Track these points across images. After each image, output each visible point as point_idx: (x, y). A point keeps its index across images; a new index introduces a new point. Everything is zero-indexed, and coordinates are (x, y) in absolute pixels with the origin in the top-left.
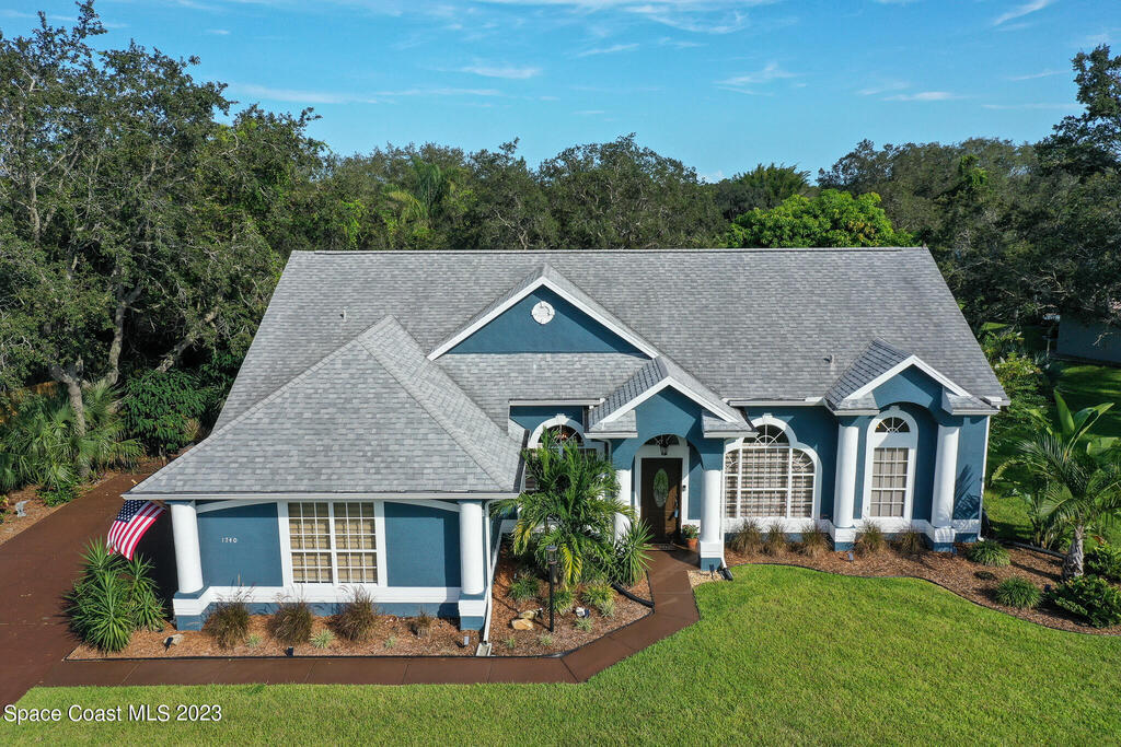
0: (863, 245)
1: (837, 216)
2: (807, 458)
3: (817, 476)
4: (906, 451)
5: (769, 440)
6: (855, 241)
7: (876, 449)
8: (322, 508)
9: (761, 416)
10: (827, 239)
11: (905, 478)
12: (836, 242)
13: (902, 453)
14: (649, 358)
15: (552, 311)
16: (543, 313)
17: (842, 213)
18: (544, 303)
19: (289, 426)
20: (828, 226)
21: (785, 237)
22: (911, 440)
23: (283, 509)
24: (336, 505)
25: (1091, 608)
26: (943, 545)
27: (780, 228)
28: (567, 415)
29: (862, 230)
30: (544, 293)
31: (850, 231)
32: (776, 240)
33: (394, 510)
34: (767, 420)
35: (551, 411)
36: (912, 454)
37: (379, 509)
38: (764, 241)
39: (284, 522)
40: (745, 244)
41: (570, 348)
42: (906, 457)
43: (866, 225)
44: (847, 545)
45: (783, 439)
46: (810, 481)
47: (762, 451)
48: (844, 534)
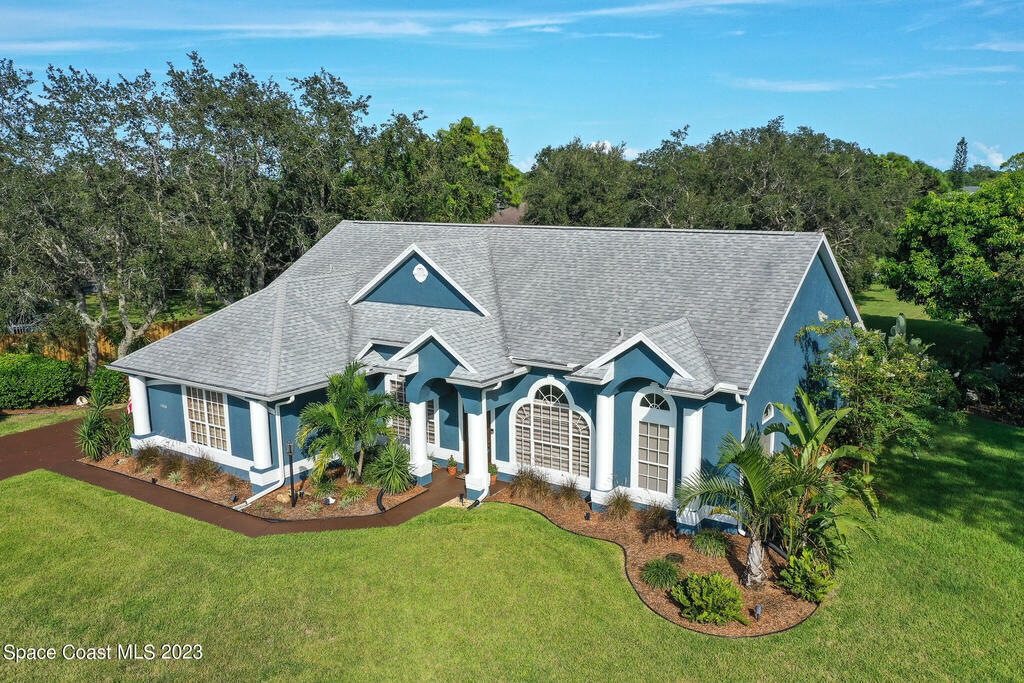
2: (584, 421)
3: (591, 439)
4: (667, 428)
5: (554, 400)
7: (641, 423)
8: (200, 392)
9: (546, 376)
13: (664, 431)
14: (483, 315)
15: (426, 273)
16: (420, 273)
18: (421, 266)
22: (670, 419)
23: (184, 390)
26: (686, 527)
34: (550, 381)
36: (672, 432)
37: (225, 399)
41: (439, 305)
42: (668, 434)
45: (564, 400)
46: (587, 443)
47: (548, 409)
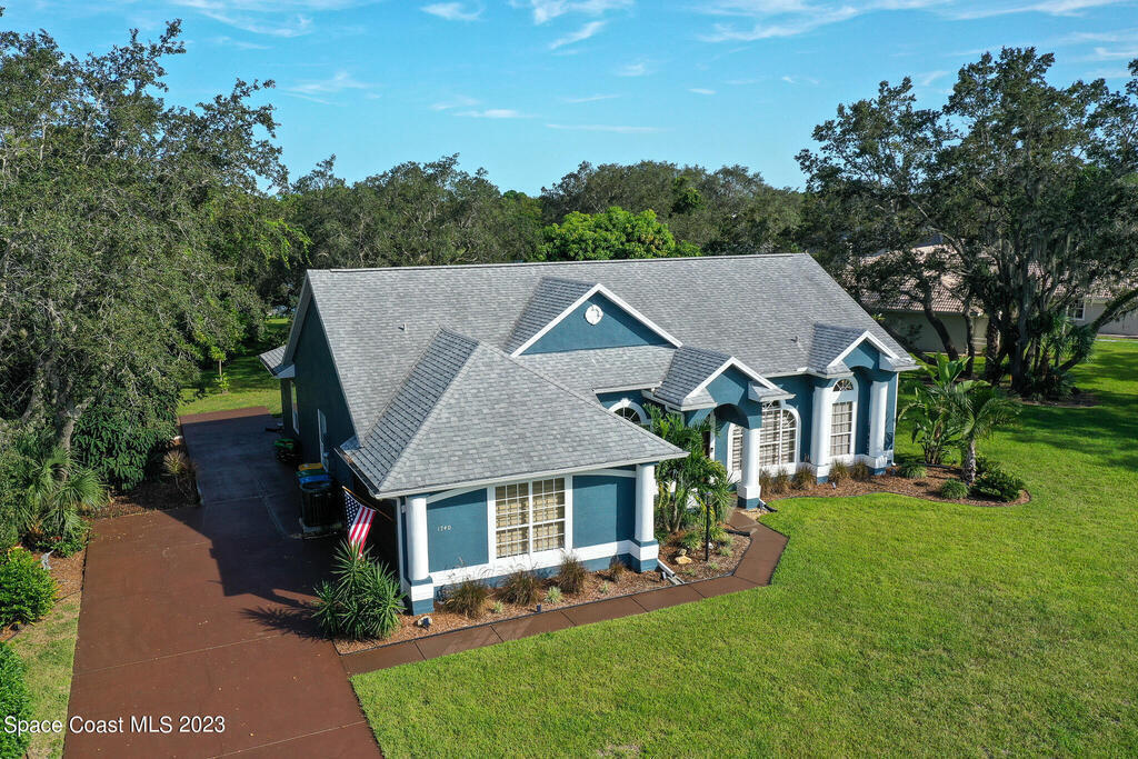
0: (655, 255)
1: (630, 230)
2: (791, 416)
3: (798, 429)
4: (850, 404)
6: (648, 251)
7: (835, 405)
8: (524, 487)
10: (624, 251)
11: (850, 425)
12: (633, 253)
13: (847, 406)
14: (675, 347)
15: (601, 313)
16: (594, 315)
17: (633, 227)
18: (595, 307)
19: (477, 421)
20: (624, 239)
21: (589, 249)
22: (853, 396)
23: (491, 494)
24: (534, 484)
25: (1002, 490)
26: (880, 470)
27: (584, 241)
28: (629, 399)
29: (652, 242)
30: (599, 299)
31: (643, 243)
32: (581, 253)
33: (581, 481)
35: (617, 396)
36: (855, 405)
37: (569, 483)
38: (572, 254)
39: (491, 504)
40: (550, 258)
41: (614, 344)
42: (851, 408)
43: (655, 238)
44: (824, 478)
46: (792, 434)
48: (823, 471)
